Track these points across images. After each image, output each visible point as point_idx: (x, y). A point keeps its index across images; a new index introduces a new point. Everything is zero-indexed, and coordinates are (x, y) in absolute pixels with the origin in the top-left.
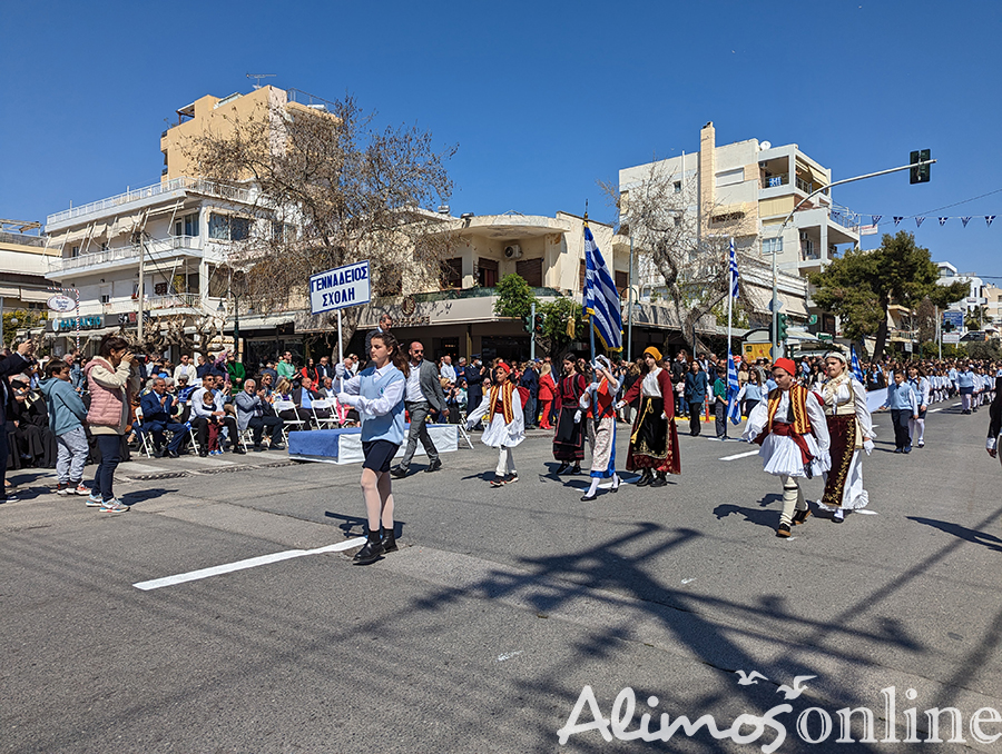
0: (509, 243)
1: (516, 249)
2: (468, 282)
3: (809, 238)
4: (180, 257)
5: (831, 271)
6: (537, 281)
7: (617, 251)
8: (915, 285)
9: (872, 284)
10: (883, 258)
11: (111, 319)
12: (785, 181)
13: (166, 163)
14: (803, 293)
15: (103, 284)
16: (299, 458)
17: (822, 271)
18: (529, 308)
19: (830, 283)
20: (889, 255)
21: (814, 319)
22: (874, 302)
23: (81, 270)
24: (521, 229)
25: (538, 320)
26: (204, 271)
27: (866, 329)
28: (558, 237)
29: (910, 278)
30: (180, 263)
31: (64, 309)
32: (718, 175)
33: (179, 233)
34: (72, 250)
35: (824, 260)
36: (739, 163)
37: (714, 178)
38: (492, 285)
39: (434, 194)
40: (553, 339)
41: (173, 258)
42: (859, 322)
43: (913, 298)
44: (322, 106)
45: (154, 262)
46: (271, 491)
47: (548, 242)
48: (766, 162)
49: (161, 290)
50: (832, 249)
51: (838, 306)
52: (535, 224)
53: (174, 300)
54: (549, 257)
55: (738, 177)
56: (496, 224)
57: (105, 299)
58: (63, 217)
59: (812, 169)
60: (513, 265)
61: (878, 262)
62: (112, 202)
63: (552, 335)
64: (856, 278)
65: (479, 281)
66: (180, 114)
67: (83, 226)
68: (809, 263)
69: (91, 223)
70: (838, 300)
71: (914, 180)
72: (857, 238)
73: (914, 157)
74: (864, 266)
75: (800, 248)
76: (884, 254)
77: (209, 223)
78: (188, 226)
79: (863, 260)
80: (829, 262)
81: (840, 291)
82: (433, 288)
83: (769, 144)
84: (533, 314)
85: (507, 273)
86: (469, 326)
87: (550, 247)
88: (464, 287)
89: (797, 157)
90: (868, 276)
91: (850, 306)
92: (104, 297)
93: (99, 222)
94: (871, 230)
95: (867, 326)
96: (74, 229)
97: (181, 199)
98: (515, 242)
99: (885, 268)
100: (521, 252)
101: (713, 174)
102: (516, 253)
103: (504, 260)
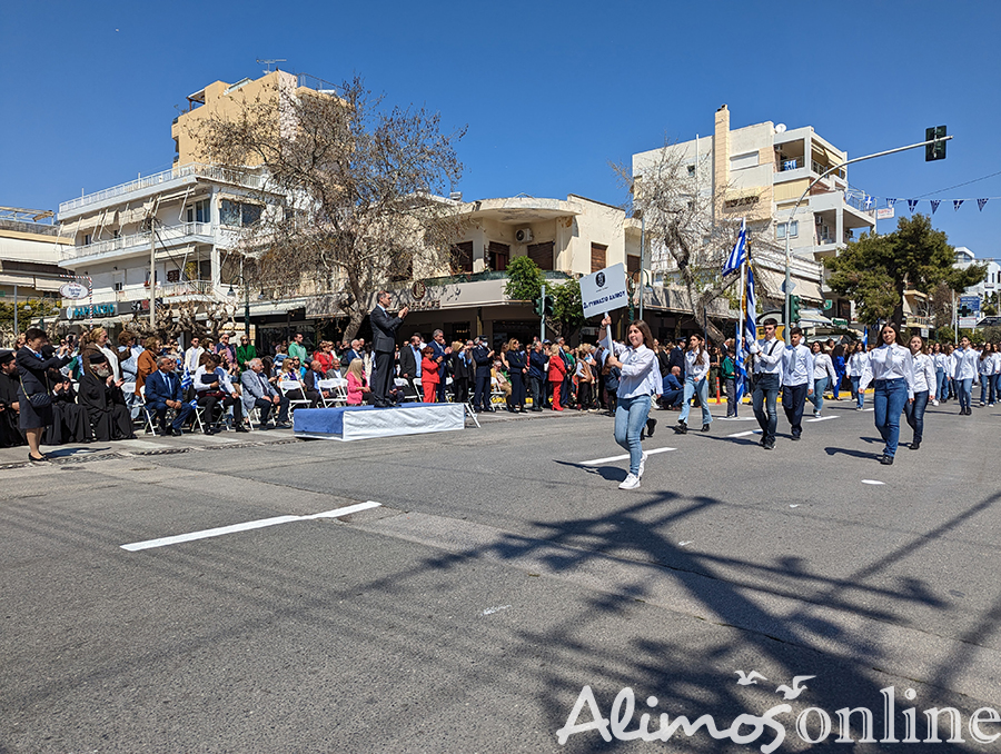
0: (521, 227)
1: (527, 233)
2: (479, 265)
3: (824, 222)
4: (192, 244)
5: (846, 255)
6: (548, 264)
7: (630, 235)
8: (931, 268)
9: (888, 267)
10: (899, 241)
11: (124, 307)
12: (800, 164)
13: (177, 151)
14: (818, 278)
15: (116, 270)
16: (304, 435)
17: (838, 255)
18: (539, 291)
19: (845, 267)
20: (905, 238)
21: (828, 304)
22: (889, 286)
23: (95, 258)
24: (533, 212)
25: (548, 301)
26: (215, 258)
27: (881, 312)
28: (569, 220)
29: (926, 261)
30: (192, 249)
31: (76, 297)
32: (731, 159)
33: (190, 220)
34: (84, 238)
35: (840, 244)
36: (754, 147)
37: (729, 162)
38: (503, 269)
39: (444, 177)
40: (564, 322)
41: (185, 245)
42: (874, 306)
43: (929, 282)
44: (333, 91)
45: (166, 249)
46: (272, 464)
47: (559, 225)
48: (781, 145)
49: (173, 277)
50: (848, 233)
51: (852, 291)
52: (546, 207)
53: (187, 287)
54: (560, 241)
55: (753, 161)
56: (506, 206)
57: (118, 287)
58: (74, 204)
59: (827, 152)
60: (524, 249)
61: (894, 246)
62: (124, 188)
63: (563, 318)
64: (871, 262)
65: (490, 266)
66: (191, 100)
67: (95, 213)
68: (825, 247)
69: (103, 211)
70: (852, 284)
71: (929, 158)
72: (874, 223)
73: (930, 134)
74: (879, 250)
75: (815, 232)
76: (900, 237)
77: (220, 210)
78: (200, 213)
79: (878, 243)
80: (845, 246)
81: (855, 275)
82: (444, 272)
83: (785, 128)
84: (543, 296)
85: (518, 256)
86: (480, 310)
87: (561, 231)
88: (475, 272)
89: (813, 140)
90: (884, 260)
91: (865, 290)
92: (117, 285)
93: (110, 209)
94: (890, 213)
95: (882, 310)
96: (85, 216)
97: (192, 185)
98: (526, 225)
99: (901, 252)
100: (532, 236)
101: (728, 157)
102: (527, 237)
103: (515, 244)
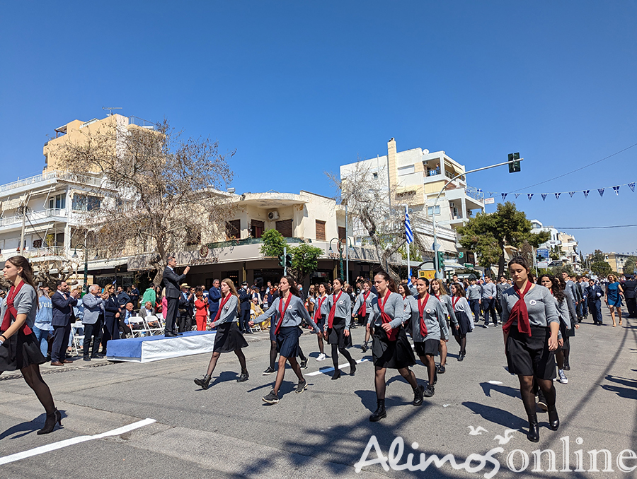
0: (271, 210)
1: (275, 214)
2: (245, 234)
3: (455, 206)
4: (51, 222)
5: (469, 226)
6: (289, 233)
7: (339, 215)
8: (518, 233)
9: (493, 233)
10: (498, 217)
12: (439, 173)
13: (46, 162)
14: (454, 239)
16: (114, 359)
17: (464, 225)
18: (283, 251)
19: (469, 233)
20: (501, 216)
21: (461, 255)
22: (495, 244)
24: (279, 202)
25: (288, 258)
26: (67, 231)
27: (492, 260)
28: (302, 206)
29: (515, 229)
30: (51, 226)
32: (399, 169)
33: (51, 207)
35: (465, 219)
36: (411, 162)
37: (397, 171)
38: (260, 237)
39: (221, 180)
40: (299, 270)
41: (47, 223)
42: (487, 256)
43: (518, 241)
44: (152, 127)
45: (32, 226)
47: (295, 209)
48: (427, 161)
49: (37, 244)
50: (469, 212)
51: (474, 247)
52: (286, 198)
53: (46, 251)
54: (296, 219)
55: (411, 170)
56: (261, 198)
59: (454, 166)
60: (273, 224)
61: (496, 220)
63: (298, 268)
65: (252, 234)
66: (57, 131)
68: (456, 220)
70: (474, 243)
71: (511, 171)
72: (483, 206)
73: (511, 157)
74: (488, 223)
75: (450, 212)
76: (499, 215)
77: (72, 200)
78: (58, 202)
79: (486, 219)
80: (468, 220)
81: (475, 237)
82: (222, 238)
83: (428, 151)
84: (285, 254)
85: (270, 228)
86: (245, 263)
87: (297, 213)
88: (242, 238)
89: (445, 159)
90: (491, 229)
91: (482, 246)
94: (492, 201)
97: (54, 185)
98: (275, 209)
99: (501, 224)
100: (279, 216)
101: (396, 168)
102: (275, 216)
103: (268, 221)
